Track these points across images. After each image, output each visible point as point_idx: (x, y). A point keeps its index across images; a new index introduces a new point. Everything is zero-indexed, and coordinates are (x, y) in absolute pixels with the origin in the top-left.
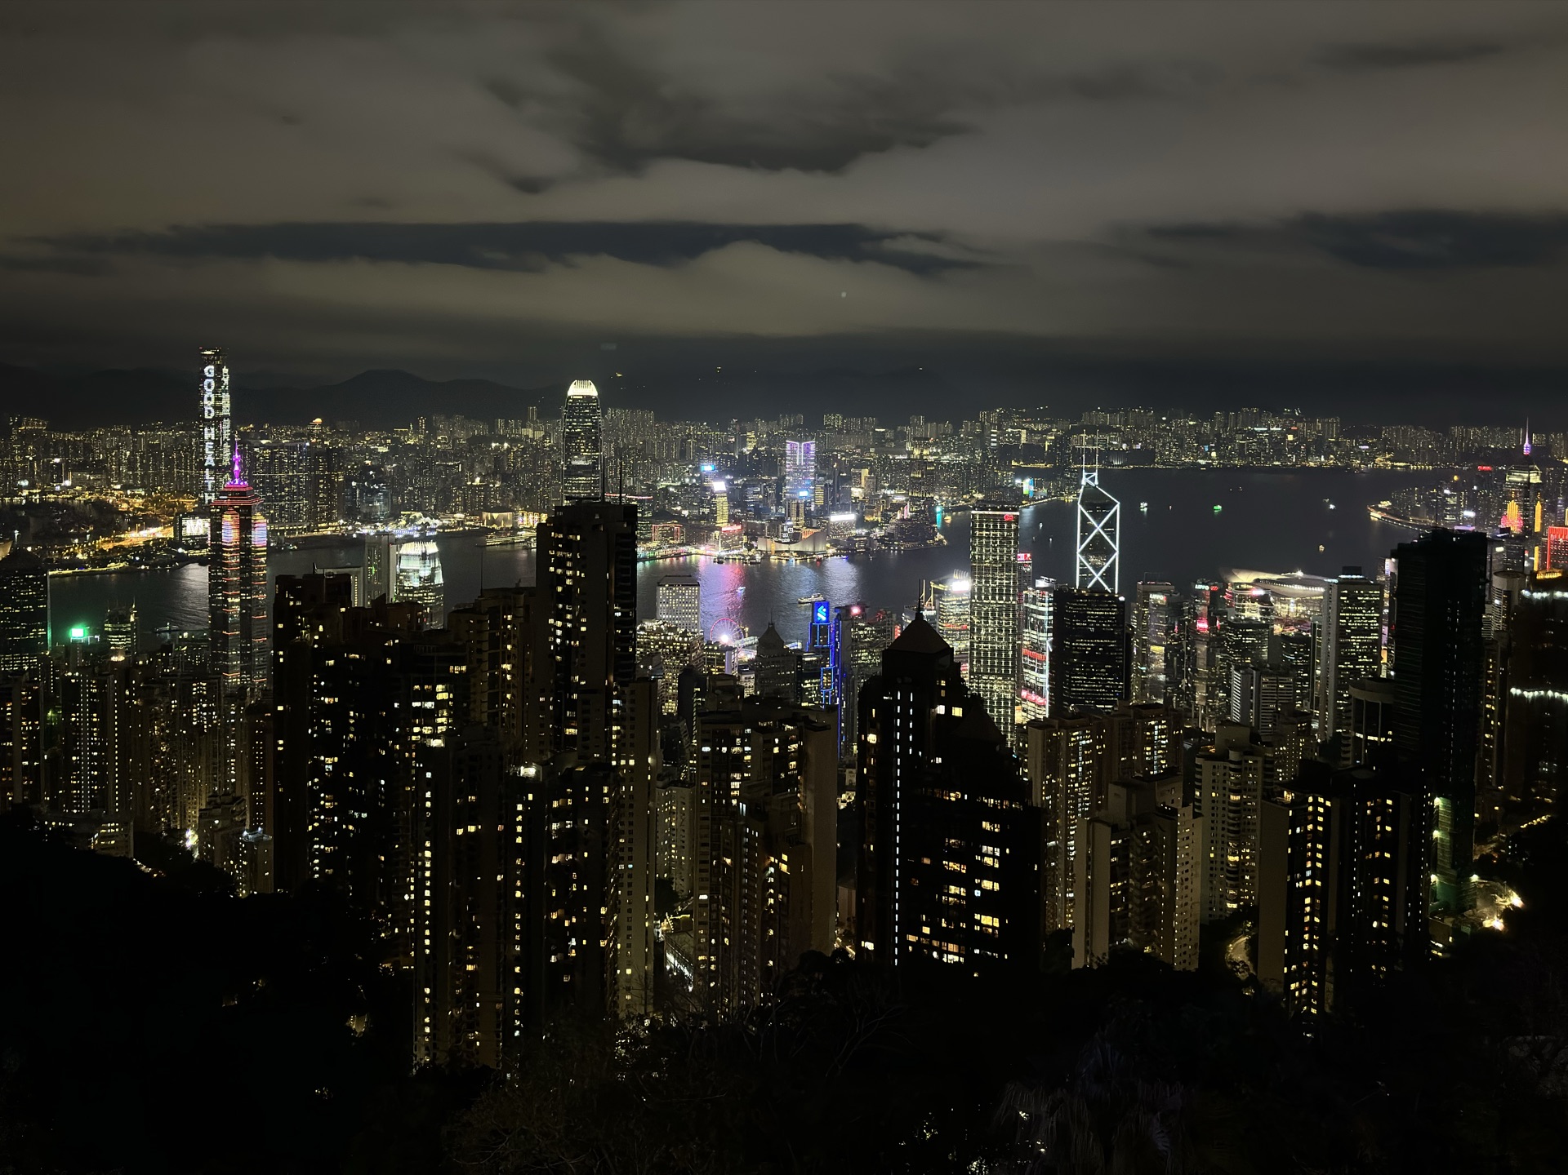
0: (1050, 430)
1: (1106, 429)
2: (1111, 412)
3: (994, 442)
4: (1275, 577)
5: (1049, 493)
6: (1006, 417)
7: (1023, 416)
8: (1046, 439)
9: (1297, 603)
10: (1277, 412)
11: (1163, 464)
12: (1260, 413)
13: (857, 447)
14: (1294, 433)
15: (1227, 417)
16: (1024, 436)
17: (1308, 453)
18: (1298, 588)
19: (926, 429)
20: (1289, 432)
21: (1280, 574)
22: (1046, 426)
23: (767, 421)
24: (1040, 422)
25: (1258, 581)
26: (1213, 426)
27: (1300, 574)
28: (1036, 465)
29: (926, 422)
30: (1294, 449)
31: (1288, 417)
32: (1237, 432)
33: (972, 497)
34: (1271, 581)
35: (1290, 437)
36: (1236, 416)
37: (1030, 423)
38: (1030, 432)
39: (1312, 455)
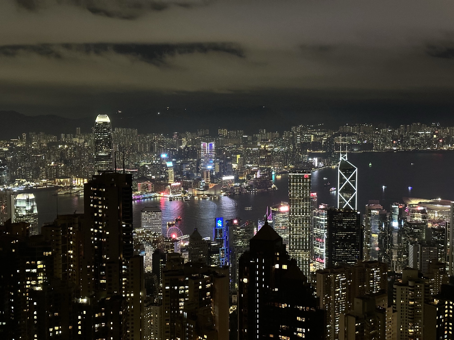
0: (324, 135)
1: (350, 134)
2: (353, 126)
3: (299, 141)
4: (429, 201)
5: (324, 165)
6: (304, 129)
7: (312, 128)
8: (323, 139)
9: (438, 213)
10: (429, 125)
11: (377, 149)
12: (421, 124)
13: (235, 144)
14: (437, 134)
15: (406, 127)
16: (312, 138)
17: (443, 143)
18: (438, 206)
19: (267, 135)
20: (435, 134)
21: (430, 200)
22: (323, 133)
23: (191, 133)
24: (320, 131)
25: (420, 203)
26: (399, 131)
27: (440, 199)
28: (319, 152)
29: (266, 132)
30: (437, 142)
31: (434, 127)
32: (410, 134)
33: (289, 167)
34: (426, 203)
35: (435, 136)
36: (410, 126)
37: (315, 131)
38: (315, 136)
39: (445, 144)
